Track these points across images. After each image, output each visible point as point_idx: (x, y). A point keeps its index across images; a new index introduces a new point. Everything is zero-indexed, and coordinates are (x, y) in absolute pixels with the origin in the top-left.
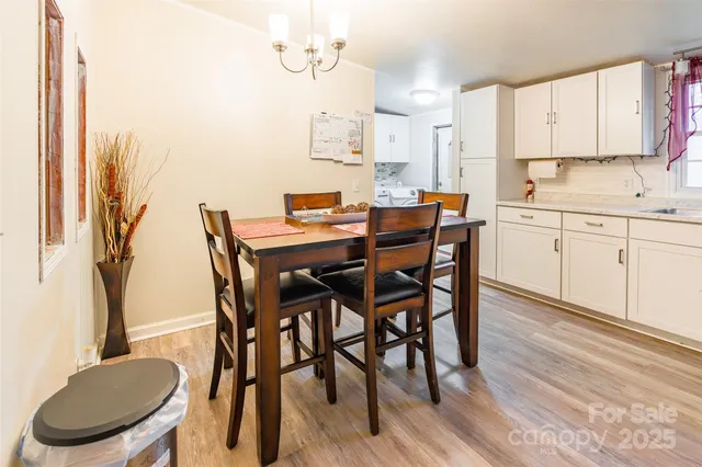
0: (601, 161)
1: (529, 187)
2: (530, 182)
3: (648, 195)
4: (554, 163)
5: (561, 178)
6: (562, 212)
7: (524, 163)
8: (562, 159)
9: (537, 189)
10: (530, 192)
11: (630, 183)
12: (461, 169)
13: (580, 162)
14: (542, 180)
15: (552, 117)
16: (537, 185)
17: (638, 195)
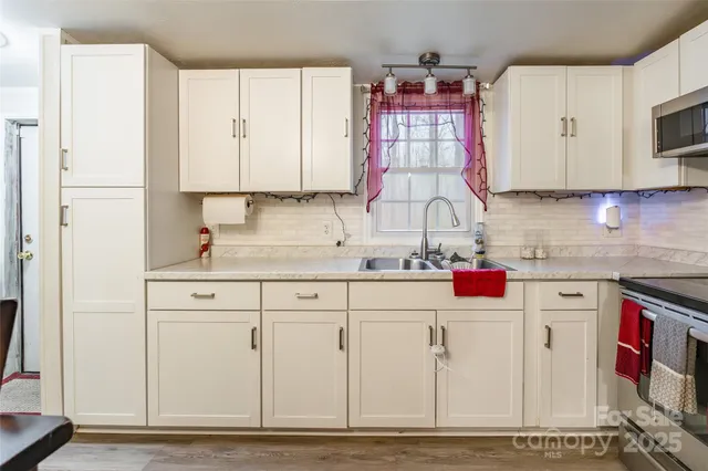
0: (299, 200)
1: (204, 238)
2: (205, 231)
3: (349, 242)
4: (242, 201)
5: (251, 224)
6: (261, 281)
7: (195, 199)
8: (253, 194)
9: (215, 242)
10: (206, 247)
11: (330, 230)
12: (62, 209)
13: (273, 199)
14: (223, 228)
15: (240, 128)
16: (216, 235)
17: (339, 244)
